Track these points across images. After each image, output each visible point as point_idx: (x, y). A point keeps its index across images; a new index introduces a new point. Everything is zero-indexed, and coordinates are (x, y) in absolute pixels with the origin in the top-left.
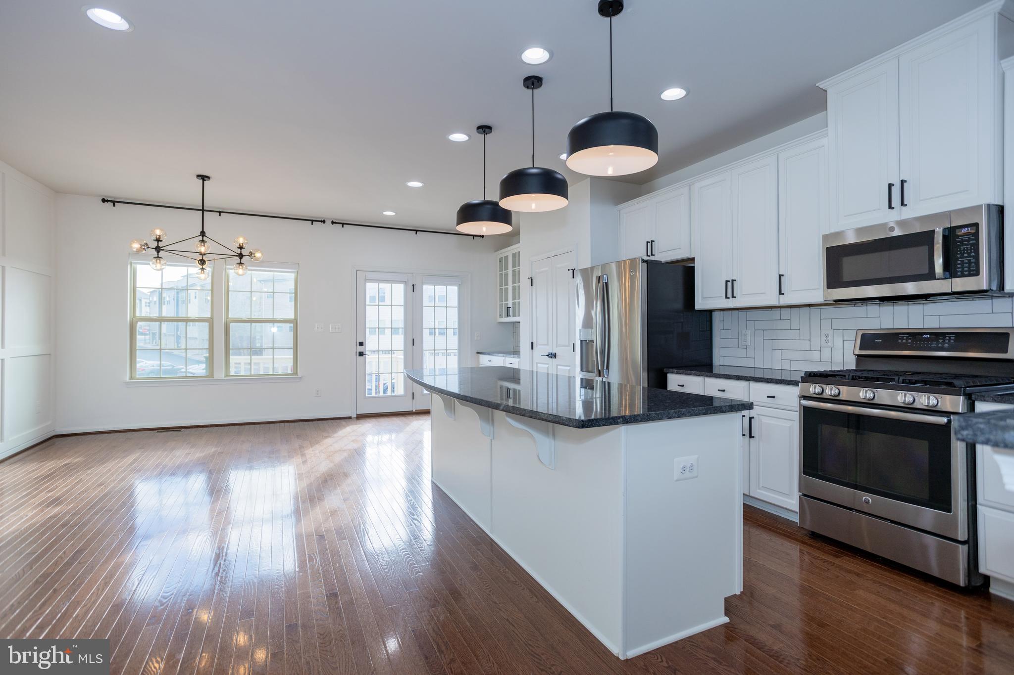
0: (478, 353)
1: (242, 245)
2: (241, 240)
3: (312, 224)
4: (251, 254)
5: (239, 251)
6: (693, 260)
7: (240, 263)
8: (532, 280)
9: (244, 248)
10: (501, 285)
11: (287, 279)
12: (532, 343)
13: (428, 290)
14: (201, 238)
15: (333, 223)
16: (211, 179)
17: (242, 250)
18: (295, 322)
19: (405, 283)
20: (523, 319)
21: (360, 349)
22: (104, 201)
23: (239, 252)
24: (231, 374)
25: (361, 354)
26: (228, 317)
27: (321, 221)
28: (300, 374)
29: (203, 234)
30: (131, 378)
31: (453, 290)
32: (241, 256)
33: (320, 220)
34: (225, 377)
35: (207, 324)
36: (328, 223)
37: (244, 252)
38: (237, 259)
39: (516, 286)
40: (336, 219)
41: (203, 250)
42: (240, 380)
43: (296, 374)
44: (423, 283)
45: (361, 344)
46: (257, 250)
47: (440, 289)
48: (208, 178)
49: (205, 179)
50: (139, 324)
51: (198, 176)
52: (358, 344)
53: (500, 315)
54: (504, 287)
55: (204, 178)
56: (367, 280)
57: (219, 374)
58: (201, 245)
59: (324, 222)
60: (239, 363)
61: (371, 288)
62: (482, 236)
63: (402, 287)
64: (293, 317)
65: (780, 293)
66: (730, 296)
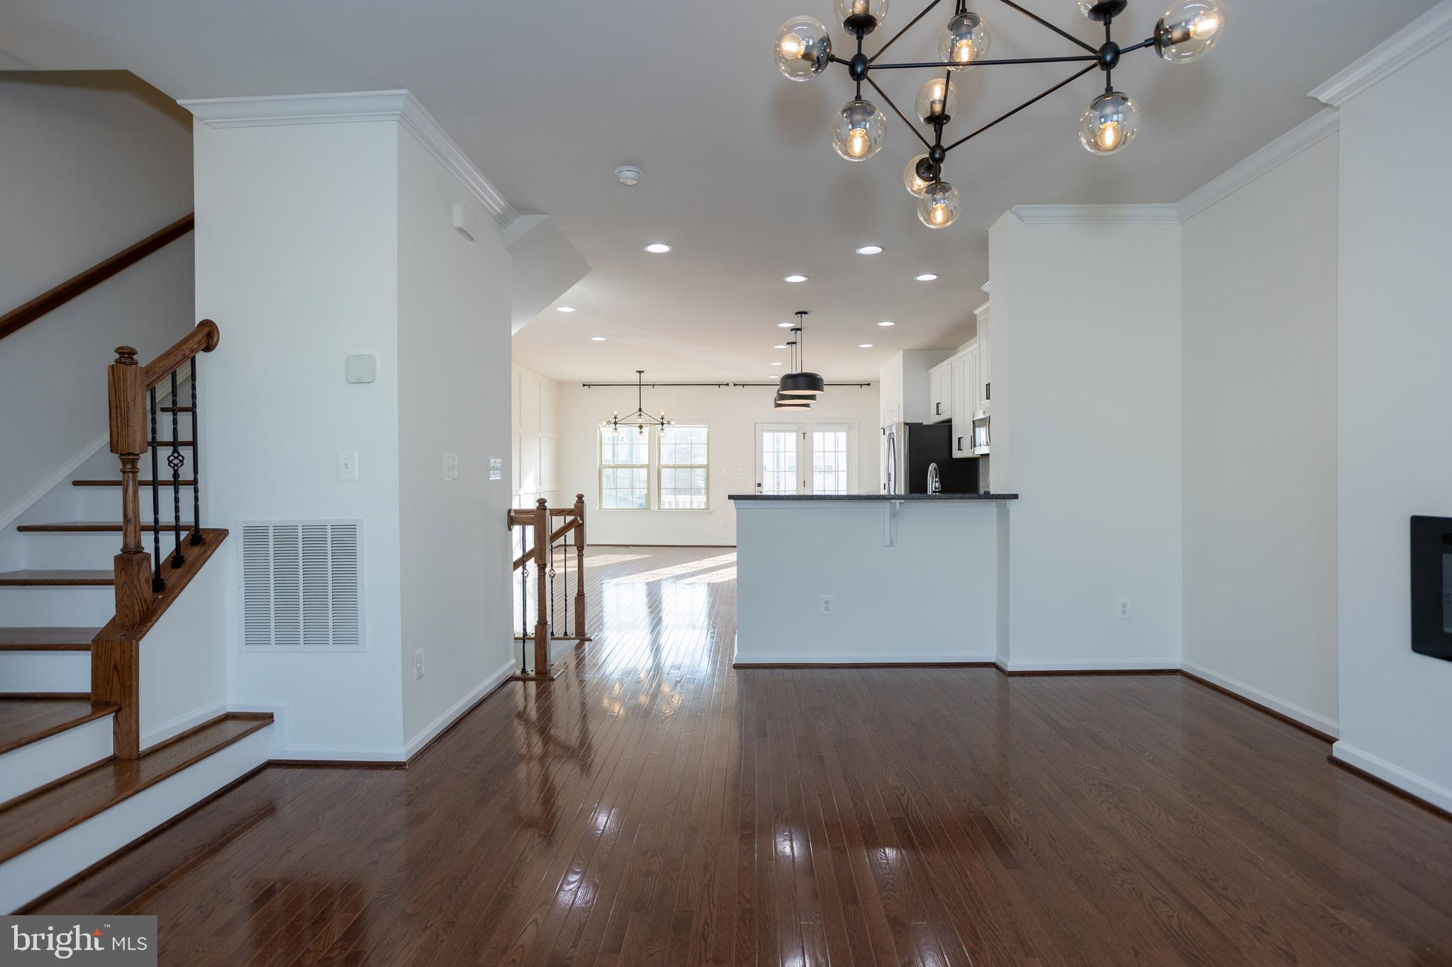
1: (665, 416)
2: (664, 412)
3: (719, 387)
4: (669, 423)
5: (661, 421)
7: (663, 428)
8: (884, 430)
9: (664, 419)
11: (700, 433)
13: (817, 437)
14: (639, 413)
15: (735, 385)
18: (707, 467)
19: (797, 431)
21: (759, 489)
22: (584, 385)
24: (662, 508)
26: (660, 464)
27: (726, 385)
28: (711, 510)
29: (640, 410)
30: (600, 509)
31: (842, 436)
32: (663, 423)
33: (725, 383)
34: (658, 509)
35: (646, 469)
36: (731, 385)
37: (664, 421)
38: (661, 425)
40: (737, 382)
41: (640, 421)
42: (670, 512)
43: (708, 509)
44: (814, 431)
45: (759, 485)
47: (830, 435)
48: (643, 372)
50: (604, 470)
51: (637, 372)
52: (757, 485)
55: (640, 372)
56: (763, 431)
57: (655, 507)
58: (639, 418)
59: (728, 385)
60: (668, 500)
61: (768, 437)
62: (869, 385)
63: (794, 435)
64: (706, 463)
65: (971, 449)
66: (960, 448)
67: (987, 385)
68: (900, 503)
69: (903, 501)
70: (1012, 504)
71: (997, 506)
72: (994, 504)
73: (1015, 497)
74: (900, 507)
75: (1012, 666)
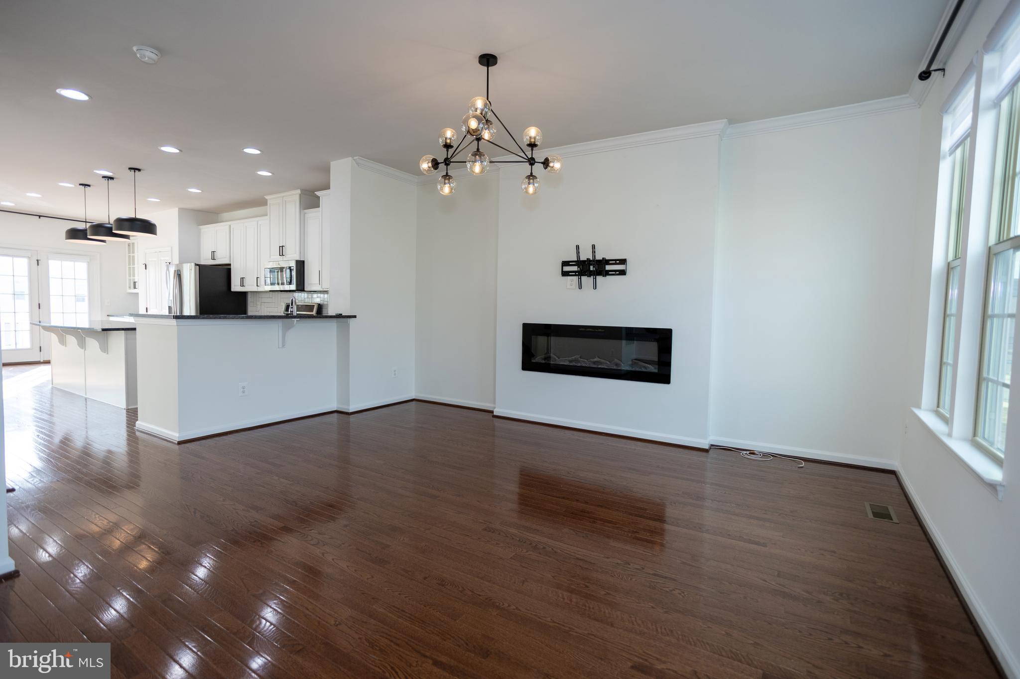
0: (108, 316)
6: (230, 265)
8: (146, 265)
10: (129, 265)
12: (147, 308)
19: (29, 257)
20: (140, 290)
31: (82, 266)
39: (130, 267)
44: (48, 259)
53: (129, 287)
54: (131, 266)
65: (257, 286)
66: (242, 285)
67: (280, 247)
68: (297, 321)
69: (299, 319)
70: (352, 320)
71: (337, 323)
72: (335, 321)
73: (355, 317)
74: (296, 323)
75: (352, 409)
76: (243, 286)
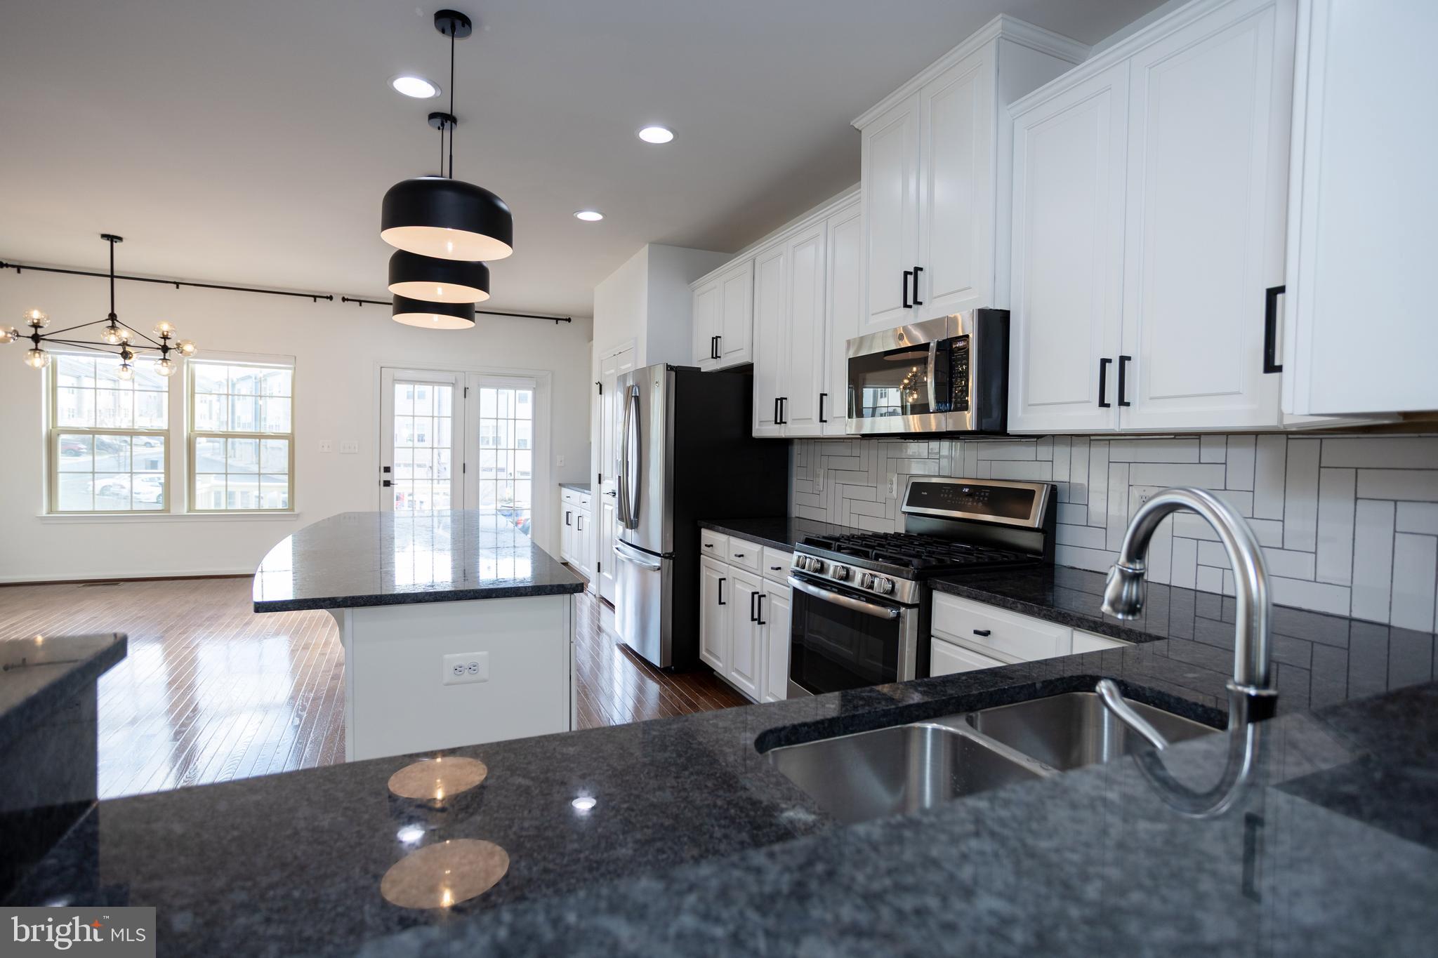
0: (560, 485)
1: (167, 335)
2: (165, 327)
3: (315, 301)
4: (178, 347)
5: (162, 342)
6: (750, 366)
7: (164, 359)
8: (601, 385)
9: (170, 338)
11: (276, 379)
12: (600, 475)
13: (487, 396)
14: (110, 323)
15: (344, 299)
16: (124, 240)
17: (167, 341)
18: (291, 438)
19: (453, 385)
21: (386, 476)
22: (2, 264)
23: (163, 344)
24: (197, 508)
25: (387, 484)
26: (192, 430)
27: (327, 298)
28: (297, 511)
29: (113, 317)
30: (50, 511)
31: (525, 396)
32: (165, 349)
33: (325, 295)
34: (188, 512)
36: (337, 299)
37: (169, 344)
38: (160, 354)
40: (349, 295)
42: (209, 516)
43: (292, 510)
44: (480, 386)
45: (387, 470)
46: (187, 342)
47: (508, 395)
48: (120, 239)
49: (115, 240)
50: (63, 437)
51: (104, 236)
52: (382, 470)
55: (112, 239)
56: (395, 381)
57: (181, 508)
58: (111, 334)
59: (331, 298)
60: (208, 493)
61: (401, 390)
62: (569, 320)
63: (447, 391)
64: (289, 431)
65: (821, 420)
66: (779, 421)
67: (906, 274)
76: (781, 422)
